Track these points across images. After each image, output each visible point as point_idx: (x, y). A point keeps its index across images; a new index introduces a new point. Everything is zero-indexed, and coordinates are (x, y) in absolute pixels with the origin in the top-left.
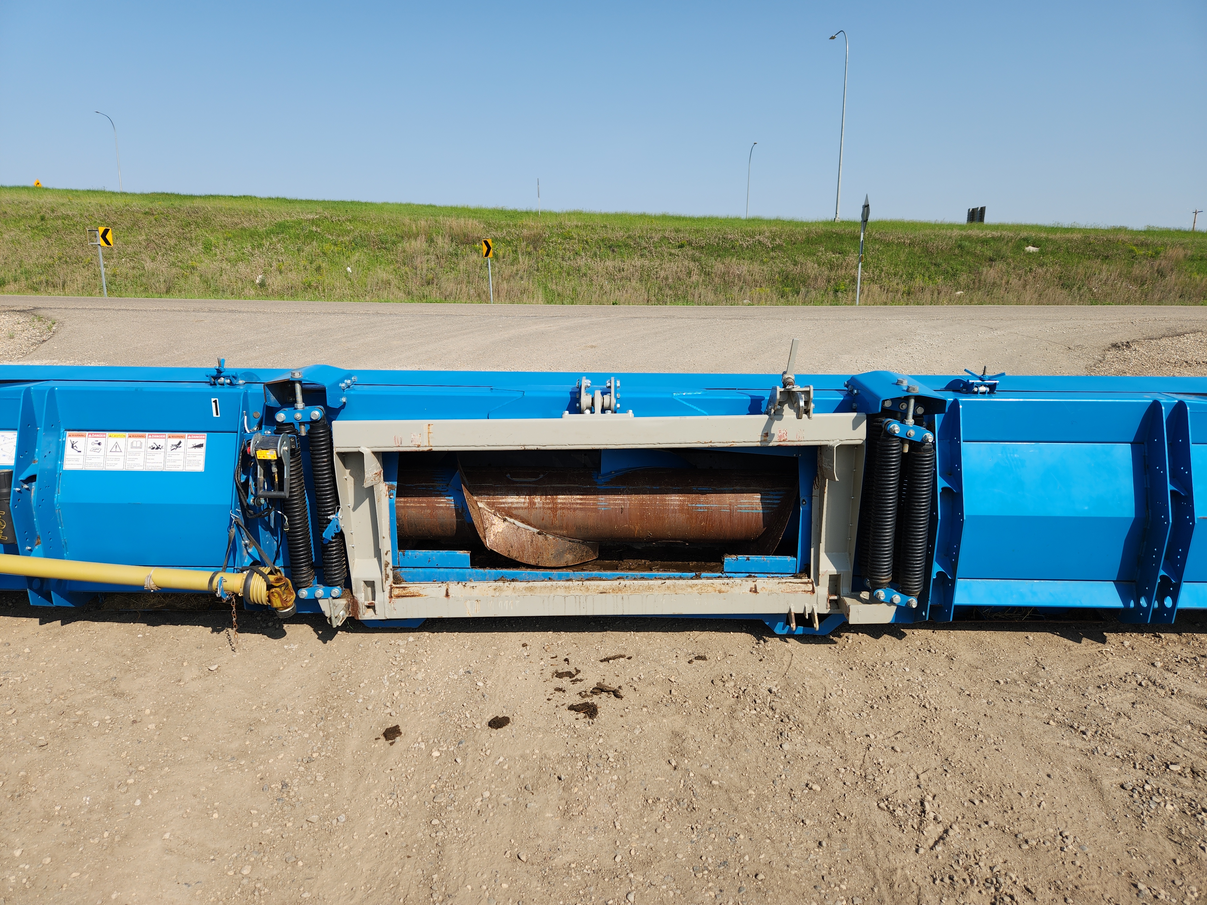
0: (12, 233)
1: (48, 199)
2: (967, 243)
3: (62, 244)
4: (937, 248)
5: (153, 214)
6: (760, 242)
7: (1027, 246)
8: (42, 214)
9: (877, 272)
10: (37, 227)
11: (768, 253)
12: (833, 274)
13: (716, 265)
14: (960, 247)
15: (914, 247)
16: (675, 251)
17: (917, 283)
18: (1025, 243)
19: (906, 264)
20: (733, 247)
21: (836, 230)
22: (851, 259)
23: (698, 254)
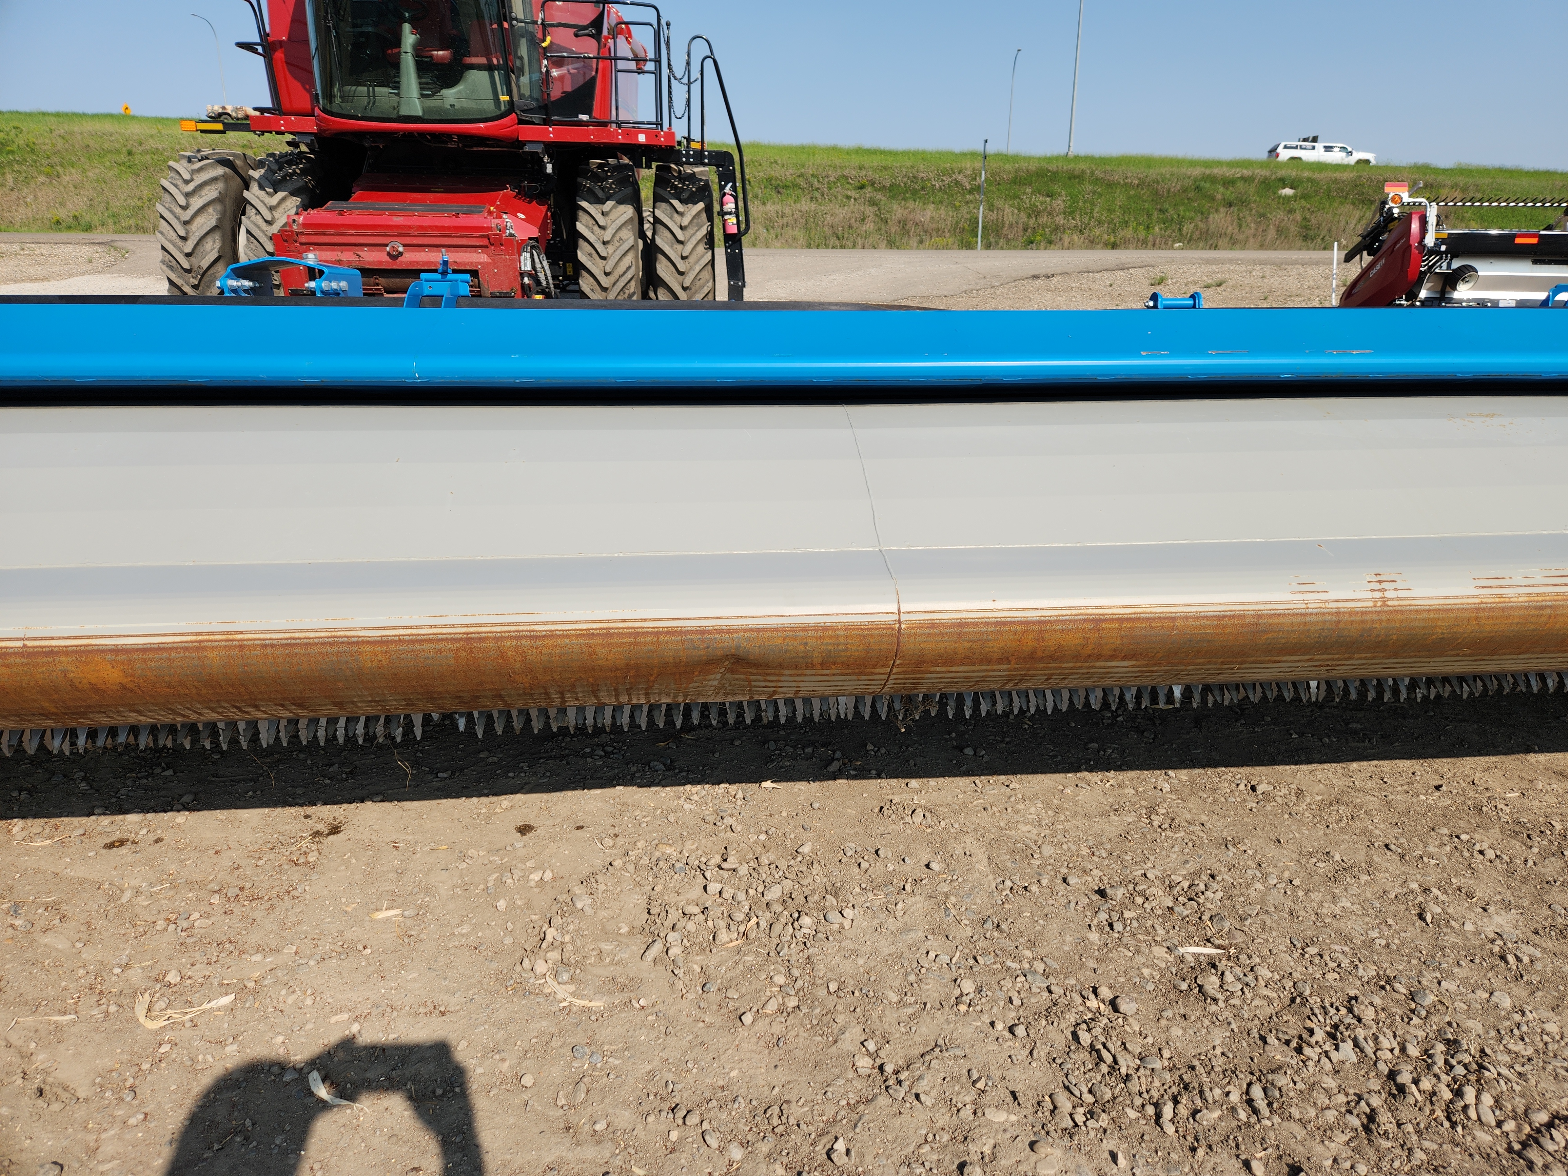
0: (97, 171)
1: (135, 129)
2: (1208, 185)
3: (152, 183)
4: (1169, 191)
5: (252, 147)
6: (957, 182)
7: (1284, 188)
8: (129, 147)
9: (1086, 220)
10: (124, 163)
11: (963, 195)
12: (1032, 222)
13: (898, 210)
14: (1198, 189)
15: (1143, 189)
16: (853, 193)
17: (1128, 233)
18: (1281, 184)
19: (1125, 210)
20: (923, 188)
21: (1053, 167)
22: (1059, 204)
23: (879, 196)
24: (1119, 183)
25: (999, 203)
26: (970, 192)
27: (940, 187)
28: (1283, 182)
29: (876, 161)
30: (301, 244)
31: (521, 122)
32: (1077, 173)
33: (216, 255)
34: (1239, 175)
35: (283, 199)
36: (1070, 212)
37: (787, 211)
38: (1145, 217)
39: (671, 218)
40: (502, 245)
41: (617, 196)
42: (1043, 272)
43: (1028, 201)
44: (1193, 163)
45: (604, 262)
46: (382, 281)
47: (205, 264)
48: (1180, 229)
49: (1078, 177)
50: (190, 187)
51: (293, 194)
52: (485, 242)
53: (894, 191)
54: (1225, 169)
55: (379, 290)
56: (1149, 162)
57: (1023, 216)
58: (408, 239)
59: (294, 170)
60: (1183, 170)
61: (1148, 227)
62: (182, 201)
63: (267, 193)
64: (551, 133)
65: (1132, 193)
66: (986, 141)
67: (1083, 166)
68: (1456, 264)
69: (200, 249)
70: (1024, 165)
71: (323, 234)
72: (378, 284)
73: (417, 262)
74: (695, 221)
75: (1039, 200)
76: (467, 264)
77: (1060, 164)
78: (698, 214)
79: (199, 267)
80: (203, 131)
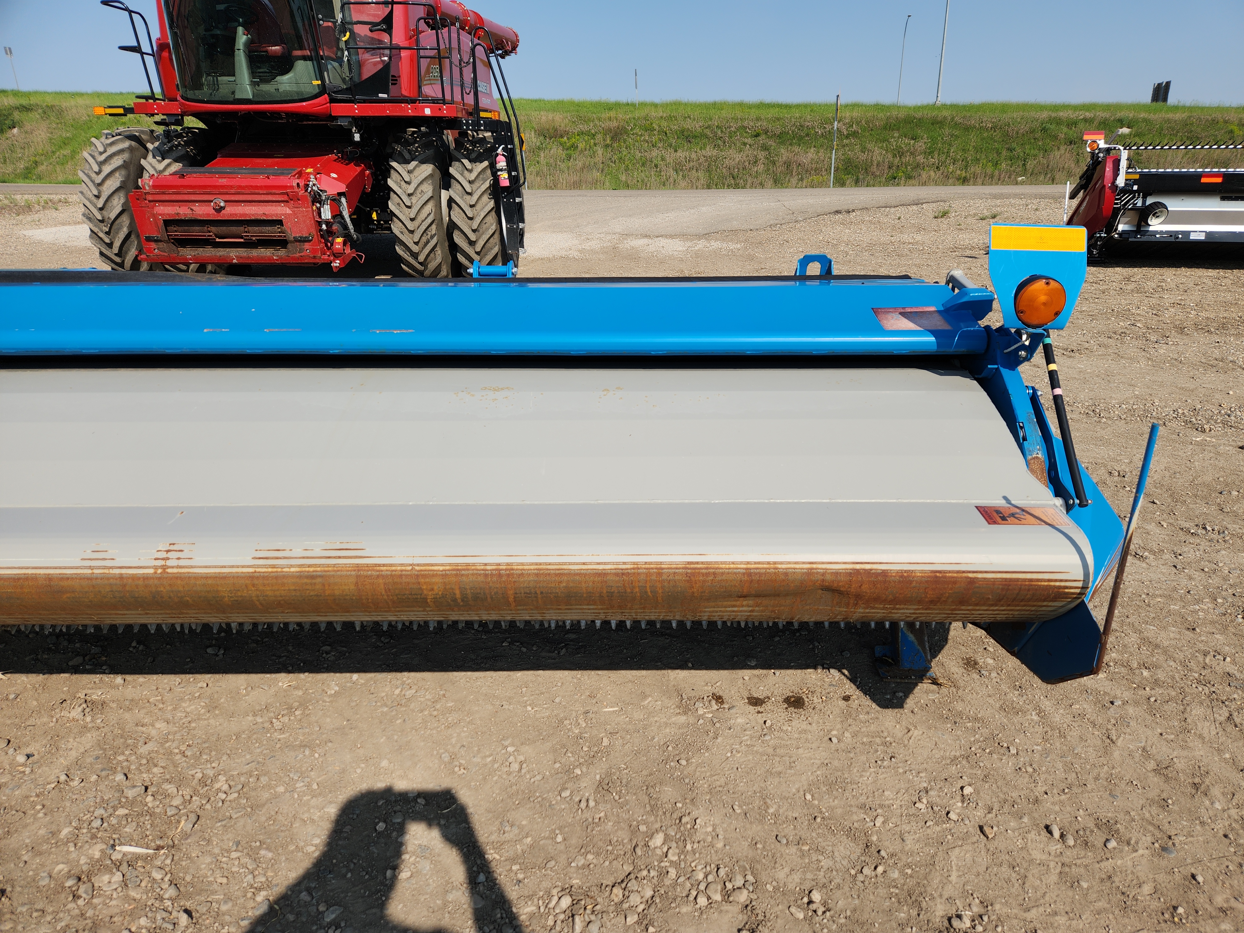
2: (1052, 126)
7: (1122, 128)
9: (943, 159)
12: (897, 161)
13: (784, 153)
14: (1044, 130)
15: (995, 131)
16: (749, 141)
17: (978, 169)
18: (1119, 124)
19: (977, 149)
20: (807, 135)
21: (919, 115)
22: (921, 145)
23: (771, 143)
24: (975, 127)
25: (870, 146)
26: (847, 137)
27: (822, 134)
28: (1121, 123)
29: (772, 113)
30: (149, 201)
31: (333, 100)
32: (939, 119)
33: (121, 209)
34: (1082, 117)
35: (169, 165)
36: (929, 153)
37: (694, 156)
38: (995, 155)
39: (462, 175)
40: (299, 200)
41: (420, 158)
42: (846, 208)
43: (894, 144)
44: (1041, 108)
45: (409, 210)
46: (213, 229)
47: (113, 216)
48: (1024, 165)
49: (941, 122)
50: (102, 158)
51: (176, 160)
52: (285, 198)
53: (782, 138)
54: (1070, 112)
55: (211, 236)
56: (1004, 108)
57: (890, 156)
58: (227, 196)
59: (179, 143)
60: (1033, 114)
61: (997, 164)
62: (96, 168)
63: (158, 160)
64: (356, 110)
65: (985, 135)
66: (838, 96)
67: (945, 113)
68: (1150, 201)
69: (109, 204)
70: (895, 113)
71: (164, 193)
72: (210, 232)
73: (236, 215)
74: (481, 176)
75: (905, 142)
76: (274, 215)
77: (925, 112)
78: (484, 170)
79: (109, 218)
80: (111, 115)
